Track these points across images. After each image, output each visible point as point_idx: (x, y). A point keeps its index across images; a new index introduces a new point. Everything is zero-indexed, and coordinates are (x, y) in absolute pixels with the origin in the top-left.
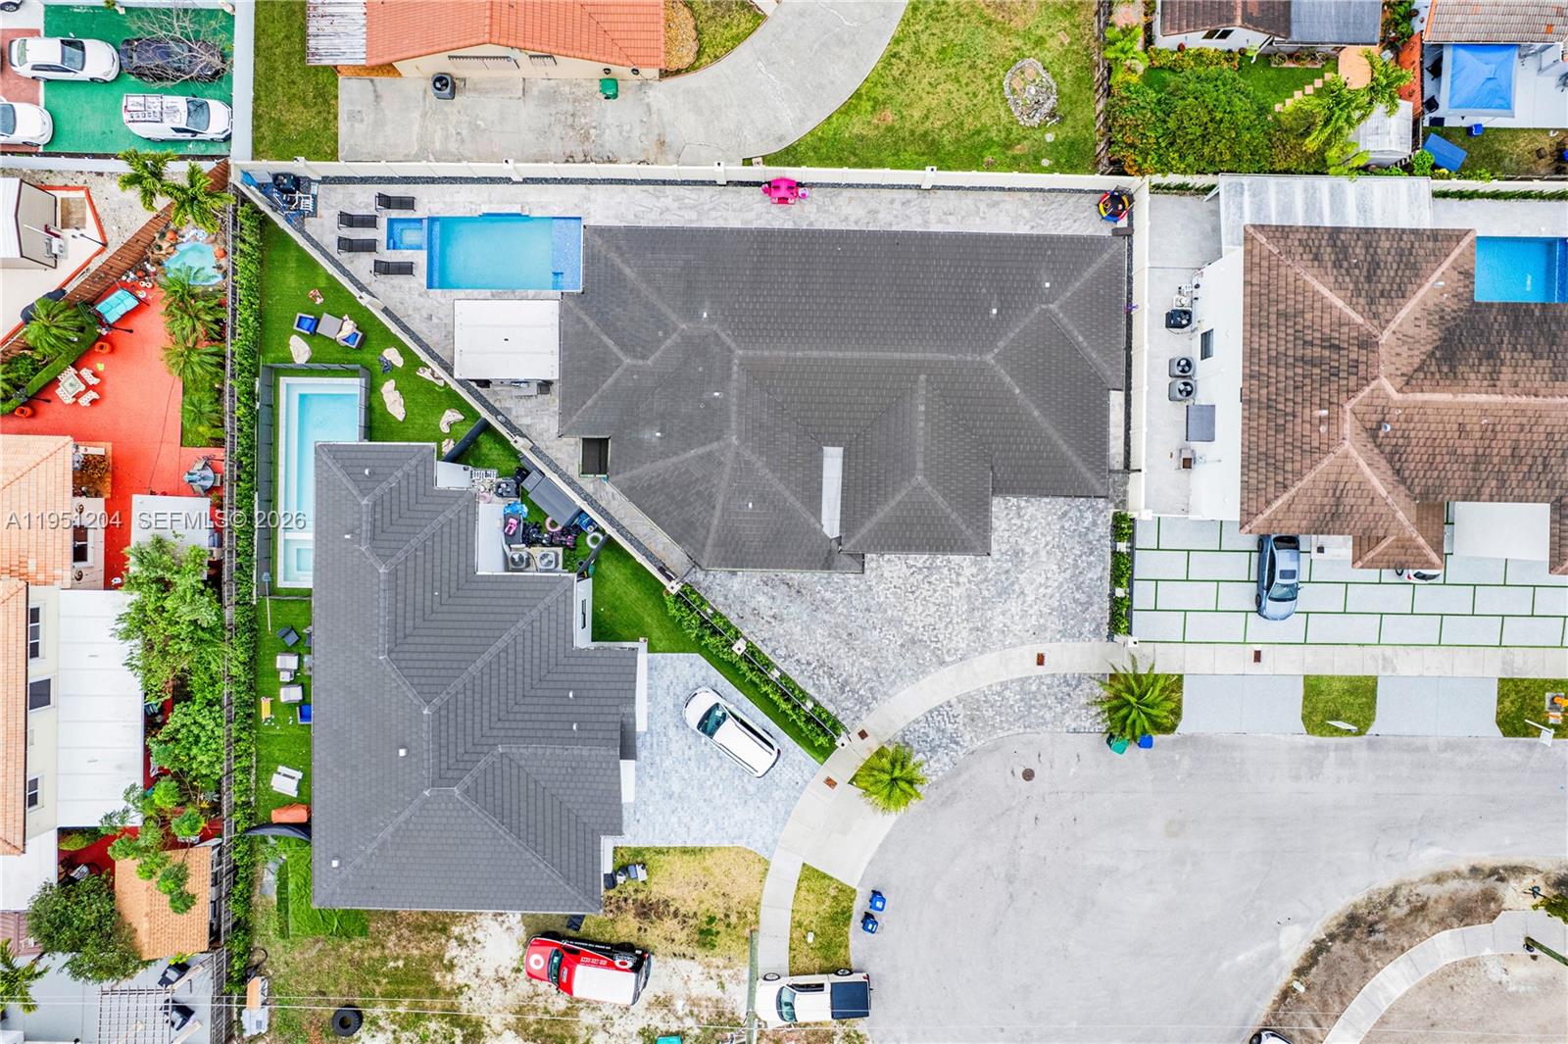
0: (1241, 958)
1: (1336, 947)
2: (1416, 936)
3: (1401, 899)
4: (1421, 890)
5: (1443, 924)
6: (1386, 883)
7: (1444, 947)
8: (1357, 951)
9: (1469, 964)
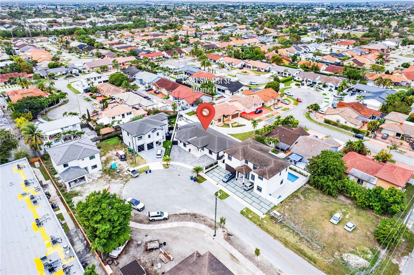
0: (176, 207)
1: (189, 215)
2: (200, 223)
3: (204, 218)
4: (208, 219)
5: (206, 225)
6: (204, 214)
7: (203, 227)
8: (191, 218)
9: (203, 232)
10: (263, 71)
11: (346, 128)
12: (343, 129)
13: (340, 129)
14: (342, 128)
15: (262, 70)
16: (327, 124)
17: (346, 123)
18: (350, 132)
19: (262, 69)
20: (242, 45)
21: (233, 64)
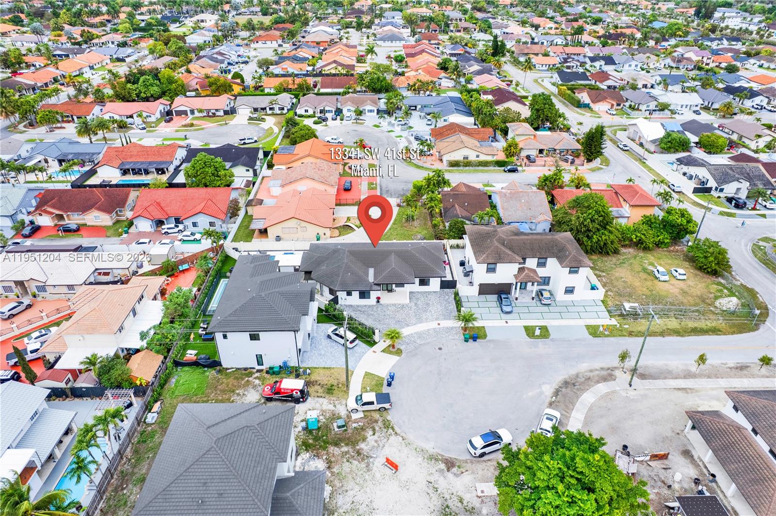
0: (530, 394)
1: (564, 390)
2: (590, 386)
3: (581, 377)
4: (586, 374)
5: (598, 382)
6: (573, 373)
7: (602, 388)
8: (571, 391)
9: (613, 392)
10: (221, 113)
11: (485, 164)
12: (481, 168)
13: (477, 168)
14: (478, 166)
15: (218, 114)
16: (455, 168)
17: (478, 156)
18: (492, 168)
19: (217, 110)
20: (79, 70)
21: (145, 114)
